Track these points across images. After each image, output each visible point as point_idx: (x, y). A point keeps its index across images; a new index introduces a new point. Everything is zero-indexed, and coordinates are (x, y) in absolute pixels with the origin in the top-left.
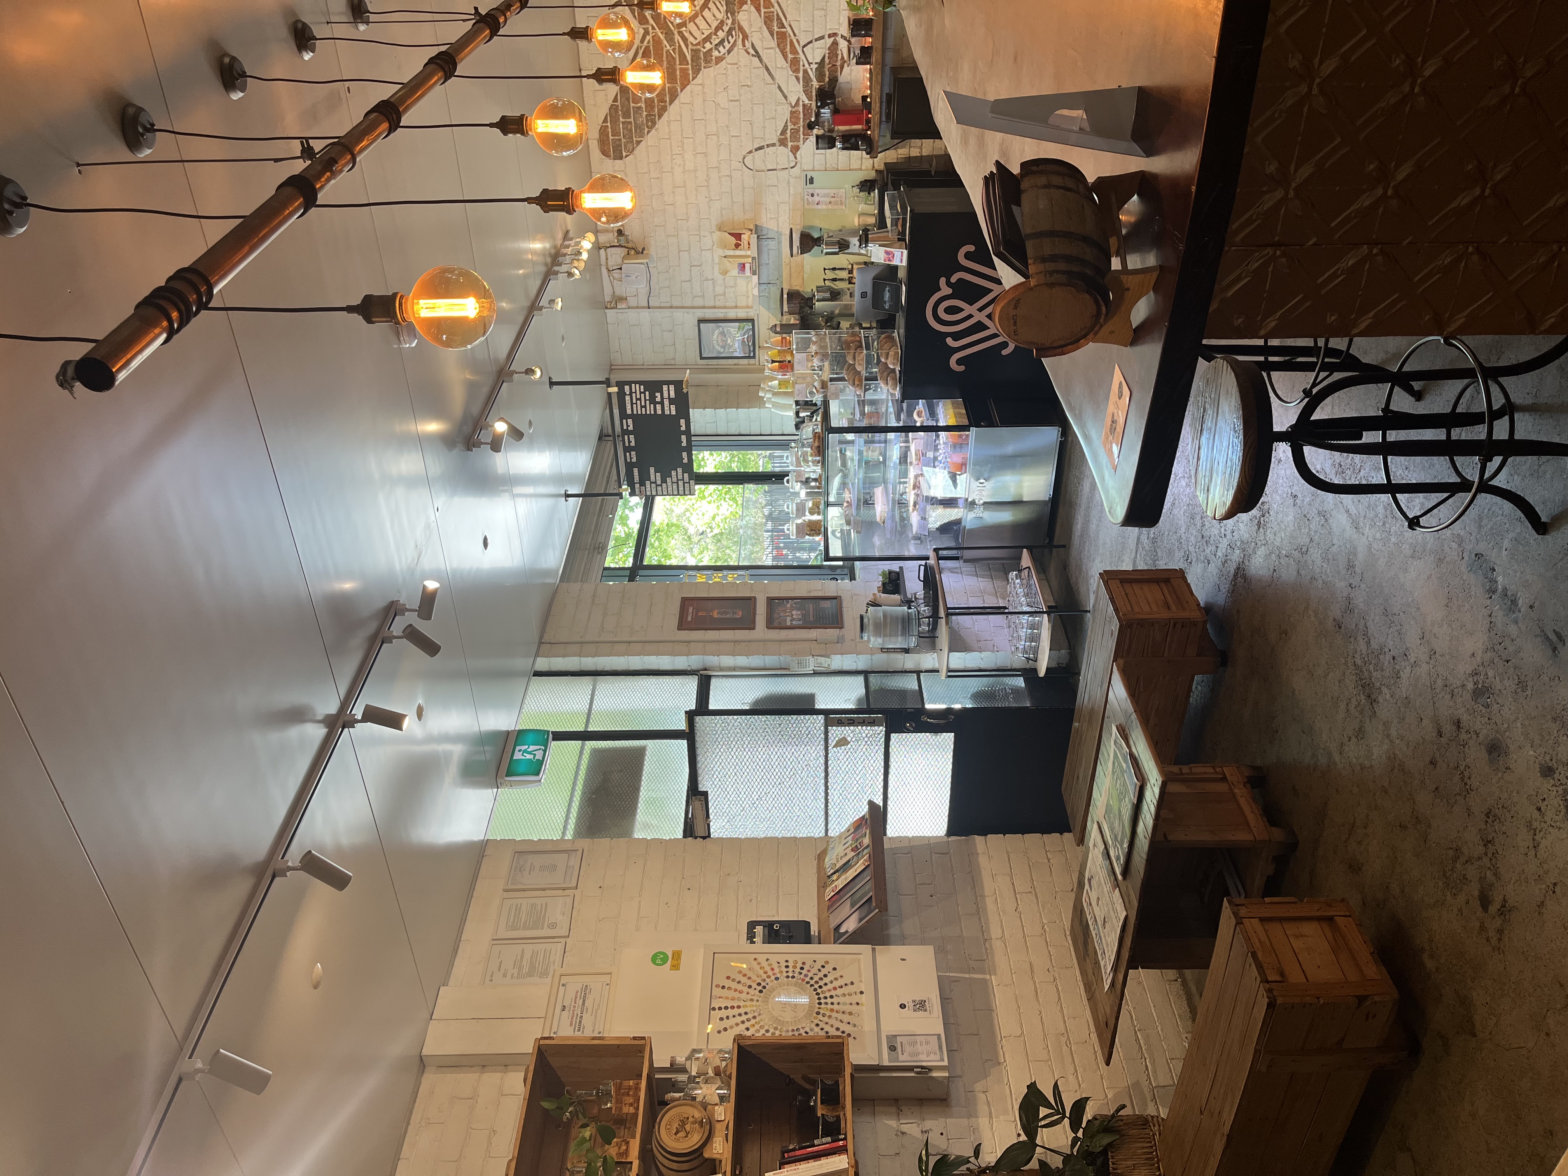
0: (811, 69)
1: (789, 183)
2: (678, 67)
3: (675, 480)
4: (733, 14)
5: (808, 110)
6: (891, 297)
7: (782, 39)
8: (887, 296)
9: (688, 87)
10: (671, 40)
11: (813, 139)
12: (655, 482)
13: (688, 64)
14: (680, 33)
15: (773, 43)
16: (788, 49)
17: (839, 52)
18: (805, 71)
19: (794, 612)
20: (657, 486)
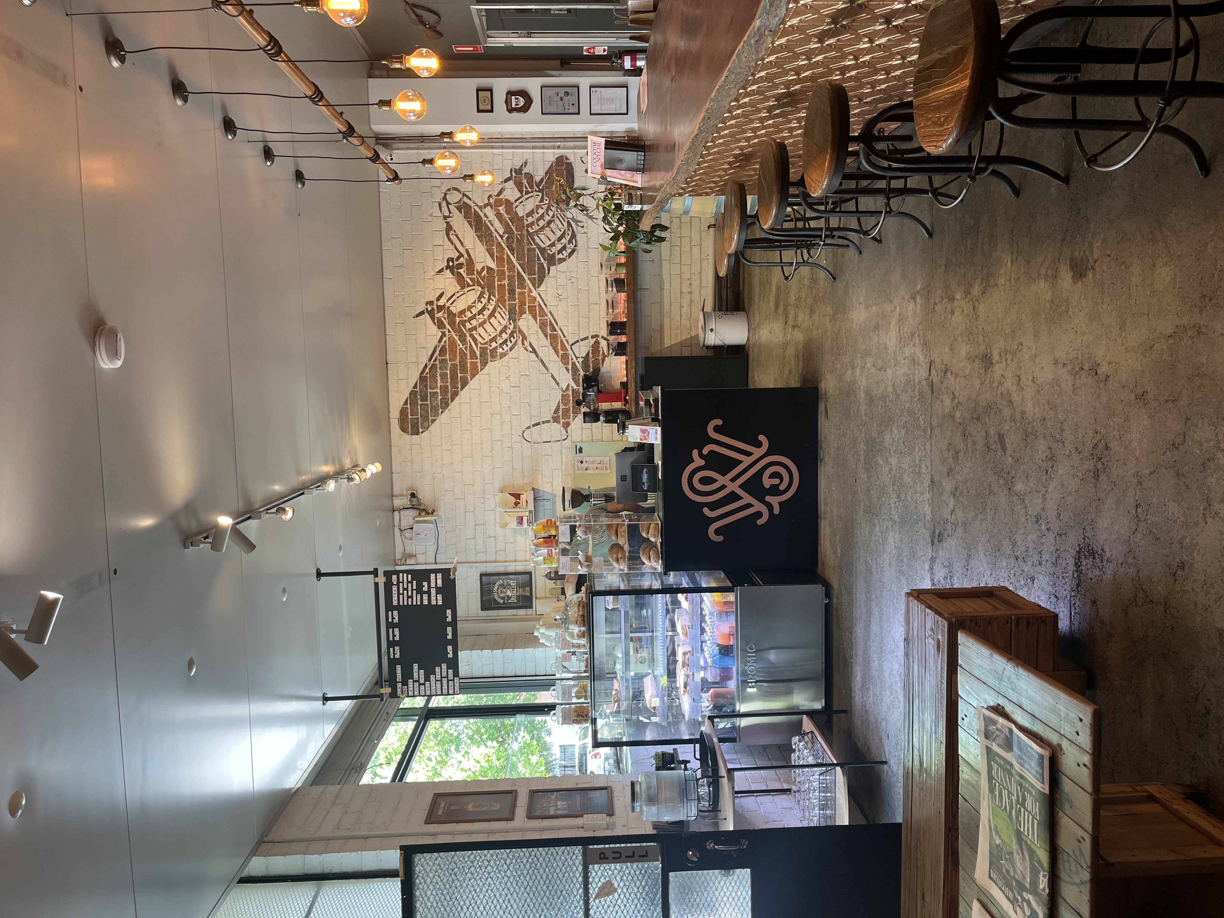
0: (578, 362)
1: (561, 452)
2: (469, 361)
3: (438, 677)
4: (514, 321)
5: (576, 394)
6: (649, 478)
7: (554, 340)
8: (645, 477)
9: (477, 376)
10: (463, 340)
11: (581, 416)
12: (418, 681)
13: (477, 358)
14: (472, 336)
15: (547, 343)
16: (559, 347)
17: (601, 349)
18: (574, 364)
19: (558, 803)
20: (420, 684)
